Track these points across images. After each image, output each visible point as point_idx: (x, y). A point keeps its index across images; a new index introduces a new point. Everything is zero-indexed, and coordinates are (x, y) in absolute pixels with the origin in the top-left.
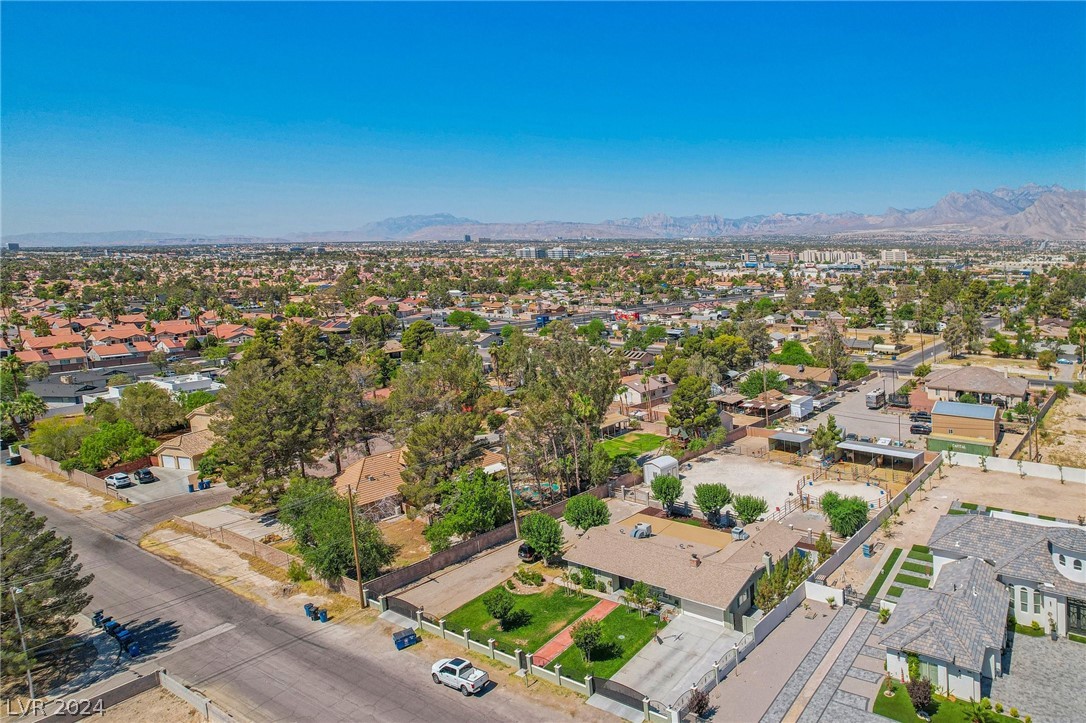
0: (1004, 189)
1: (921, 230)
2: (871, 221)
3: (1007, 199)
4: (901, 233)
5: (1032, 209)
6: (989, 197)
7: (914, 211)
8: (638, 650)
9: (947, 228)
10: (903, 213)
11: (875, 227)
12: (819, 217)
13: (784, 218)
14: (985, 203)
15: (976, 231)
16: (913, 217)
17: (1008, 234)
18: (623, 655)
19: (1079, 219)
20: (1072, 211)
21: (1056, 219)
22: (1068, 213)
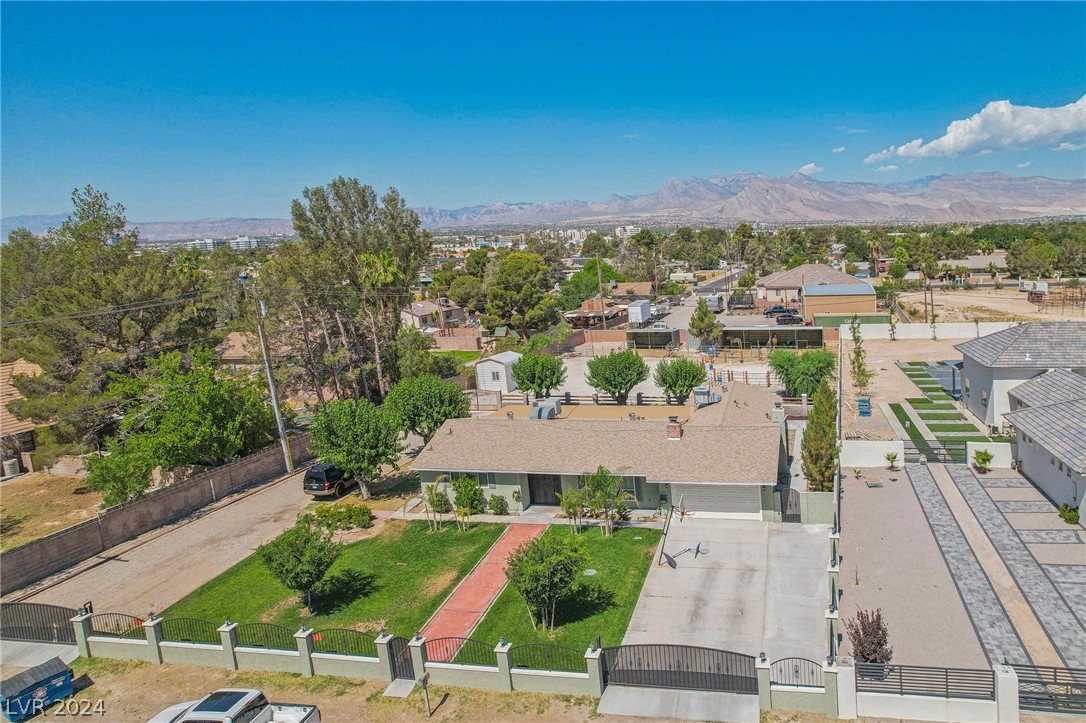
0: (717, 177)
1: (646, 215)
2: (596, 208)
3: (721, 185)
4: (627, 219)
5: (742, 194)
6: (706, 184)
7: (636, 198)
8: (638, 586)
9: (669, 213)
10: (626, 200)
11: (599, 214)
12: (542, 206)
13: (506, 208)
14: (702, 189)
15: (696, 215)
16: (636, 203)
17: (724, 216)
18: (616, 600)
19: (782, 202)
20: (776, 195)
21: (764, 203)
22: (773, 197)
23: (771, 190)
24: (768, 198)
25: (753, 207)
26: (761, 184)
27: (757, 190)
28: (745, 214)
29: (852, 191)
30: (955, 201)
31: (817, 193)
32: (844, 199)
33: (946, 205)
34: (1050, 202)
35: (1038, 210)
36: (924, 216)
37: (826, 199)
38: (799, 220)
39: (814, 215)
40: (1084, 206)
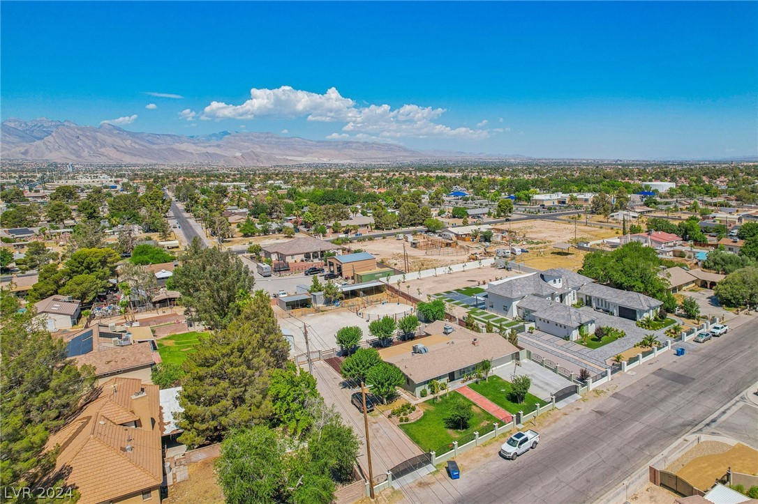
5: (49, 138)
19: (94, 147)
21: (75, 148)
22: (84, 142)
23: (81, 137)
24: (79, 143)
25: (63, 151)
26: (70, 131)
27: (66, 137)
28: (55, 157)
29: (160, 141)
30: (244, 151)
31: (129, 142)
32: (155, 147)
33: (238, 154)
34: (306, 154)
35: (299, 159)
36: (222, 162)
37: (137, 146)
38: (113, 163)
39: (128, 159)
40: (325, 157)
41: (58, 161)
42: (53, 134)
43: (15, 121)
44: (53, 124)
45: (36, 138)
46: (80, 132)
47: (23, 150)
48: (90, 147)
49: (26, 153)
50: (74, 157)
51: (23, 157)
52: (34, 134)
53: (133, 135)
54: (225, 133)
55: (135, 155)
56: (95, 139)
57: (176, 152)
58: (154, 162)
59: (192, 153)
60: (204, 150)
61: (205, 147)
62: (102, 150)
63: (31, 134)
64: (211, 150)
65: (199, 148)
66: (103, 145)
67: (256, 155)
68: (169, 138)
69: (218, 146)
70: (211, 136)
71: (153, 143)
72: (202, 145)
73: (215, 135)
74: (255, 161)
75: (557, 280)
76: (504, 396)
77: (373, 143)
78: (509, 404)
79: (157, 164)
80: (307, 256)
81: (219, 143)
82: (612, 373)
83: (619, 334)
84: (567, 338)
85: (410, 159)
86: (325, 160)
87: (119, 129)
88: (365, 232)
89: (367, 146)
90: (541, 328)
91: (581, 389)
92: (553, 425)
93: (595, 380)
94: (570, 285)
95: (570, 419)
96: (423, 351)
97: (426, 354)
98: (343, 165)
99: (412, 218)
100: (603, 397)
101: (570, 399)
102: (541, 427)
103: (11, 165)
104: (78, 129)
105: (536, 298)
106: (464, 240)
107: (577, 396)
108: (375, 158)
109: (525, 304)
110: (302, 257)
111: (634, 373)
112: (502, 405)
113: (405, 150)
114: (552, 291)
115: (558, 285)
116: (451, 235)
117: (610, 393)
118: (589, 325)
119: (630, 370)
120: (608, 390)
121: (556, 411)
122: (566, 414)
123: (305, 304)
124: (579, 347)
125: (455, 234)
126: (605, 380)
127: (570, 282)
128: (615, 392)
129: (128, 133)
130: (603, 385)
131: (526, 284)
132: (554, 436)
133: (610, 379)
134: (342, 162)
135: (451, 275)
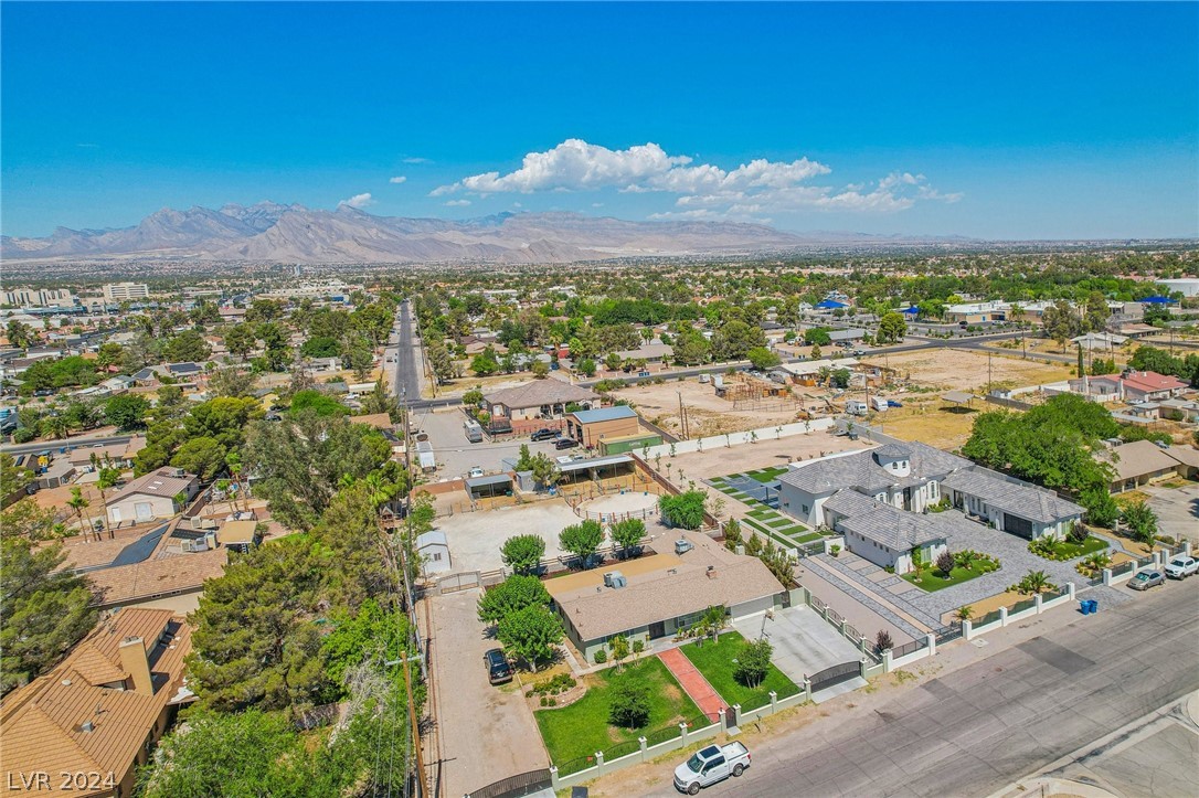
2: (29, 246)
3: (239, 218)
5: (274, 229)
9: (163, 254)
15: (207, 256)
16: (103, 239)
17: (250, 259)
19: (329, 241)
20: (320, 232)
21: (304, 241)
22: (316, 233)
23: (312, 226)
24: (310, 235)
25: (291, 247)
26: (299, 219)
27: (294, 227)
28: (280, 255)
29: (416, 229)
30: (533, 240)
31: (375, 231)
32: (408, 237)
33: (525, 245)
34: (622, 243)
35: (613, 250)
36: (502, 257)
37: (385, 237)
38: (352, 262)
39: (372, 257)
40: (651, 247)
41: (284, 262)
42: (278, 223)
43: (233, 207)
44: (279, 208)
45: (258, 230)
46: (311, 220)
47: (241, 247)
48: (323, 240)
49: (245, 251)
50: (303, 256)
51: (242, 257)
52: (256, 224)
53: (379, 220)
54: (508, 215)
55: (383, 251)
56: (331, 228)
57: (437, 243)
58: (408, 259)
59: (459, 246)
60: (477, 241)
61: (478, 236)
62: (338, 244)
63: (251, 225)
64: (486, 240)
65: (469, 238)
66: (341, 237)
67: (550, 247)
68: (428, 224)
69: (497, 234)
70: (487, 218)
71: (407, 232)
72: (475, 232)
73: (493, 217)
74: (549, 256)
75: (900, 464)
76: (731, 672)
77: (724, 223)
78: (734, 687)
79: (411, 263)
80: (545, 409)
81: (499, 228)
82: (938, 642)
83: (990, 564)
84: (890, 568)
85: (782, 247)
86: (650, 251)
87: (361, 213)
88: (655, 370)
89: (714, 227)
90: (854, 549)
91: (870, 668)
92: (793, 733)
93: (903, 651)
94: (925, 473)
95: (828, 725)
96: (617, 584)
97: (623, 589)
98: (677, 259)
99: (733, 346)
100: (908, 686)
101: (843, 688)
102: (770, 735)
103: (227, 269)
104: (310, 216)
105: (855, 495)
106: (804, 383)
107: (860, 682)
108: (729, 247)
109: (836, 504)
110: (538, 411)
111: (985, 643)
112: (720, 688)
113: (775, 233)
114: (887, 482)
115: (903, 472)
116: (785, 375)
117: (923, 680)
118: (933, 547)
119: (980, 636)
120: (922, 673)
121: (810, 707)
122: (824, 715)
123: (503, 489)
124: (908, 586)
125: (791, 373)
126: (923, 653)
127: (926, 467)
128: (933, 677)
129: (373, 217)
130: (917, 664)
131: (845, 469)
132: (782, 756)
133: (933, 653)
134: (676, 254)
135: (755, 446)
